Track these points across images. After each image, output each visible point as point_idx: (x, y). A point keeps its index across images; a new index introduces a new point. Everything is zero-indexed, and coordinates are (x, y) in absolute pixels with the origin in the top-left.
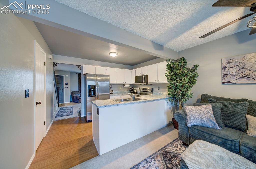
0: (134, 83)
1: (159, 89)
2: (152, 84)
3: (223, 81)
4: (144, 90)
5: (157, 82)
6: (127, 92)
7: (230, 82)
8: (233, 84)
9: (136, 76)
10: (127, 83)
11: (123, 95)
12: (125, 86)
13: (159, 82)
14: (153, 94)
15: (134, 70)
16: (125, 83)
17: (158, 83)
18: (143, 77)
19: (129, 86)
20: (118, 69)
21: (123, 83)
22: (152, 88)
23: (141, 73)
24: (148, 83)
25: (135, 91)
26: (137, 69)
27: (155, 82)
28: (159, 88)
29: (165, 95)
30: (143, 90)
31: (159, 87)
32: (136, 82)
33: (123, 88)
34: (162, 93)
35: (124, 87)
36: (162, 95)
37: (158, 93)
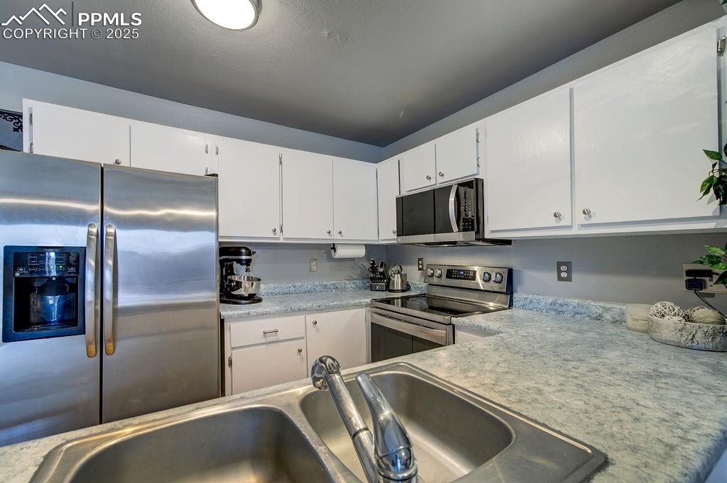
0: (387, 232)
1: (568, 279)
2: (507, 242)
4: (447, 277)
5: (565, 221)
6: (350, 285)
9: (404, 193)
10: (347, 236)
11: (319, 310)
12: (341, 253)
13: (583, 226)
14: (516, 312)
15: (389, 165)
16: (335, 238)
17: (575, 231)
18: (452, 199)
19: (361, 252)
20: (288, 153)
21: (327, 236)
22: (510, 271)
23: (432, 175)
24: (488, 235)
25: (397, 281)
26: (406, 157)
27: (552, 222)
28: (569, 272)
29: (666, 334)
30: (444, 281)
31: (568, 264)
32: (401, 231)
33: (326, 265)
34: (595, 307)
35: (331, 259)
36: (599, 318)
37: (560, 301)
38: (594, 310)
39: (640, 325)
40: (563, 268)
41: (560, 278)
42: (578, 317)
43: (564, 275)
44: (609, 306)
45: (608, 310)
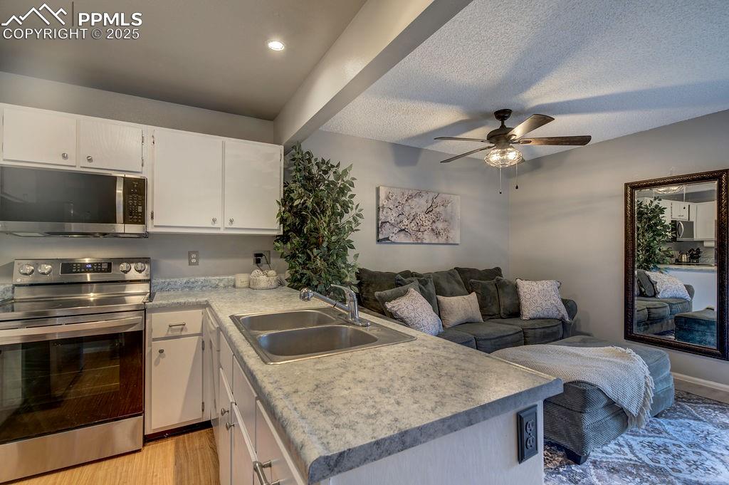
1: (196, 263)
3: (381, 237)
5: (217, 224)
7: (388, 239)
8: (394, 243)
13: (226, 229)
18: (119, 191)
27: (210, 224)
28: (198, 258)
29: (263, 285)
31: (196, 253)
34: (214, 280)
36: (216, 286)
37: (192, 280)
38: (213, 282)
39: (245, 284)
40: (194, 256)
41: (190, 264)
42: (204, 288)
43: (194, 261)
44: (221, 278)
45: (222, 280)
